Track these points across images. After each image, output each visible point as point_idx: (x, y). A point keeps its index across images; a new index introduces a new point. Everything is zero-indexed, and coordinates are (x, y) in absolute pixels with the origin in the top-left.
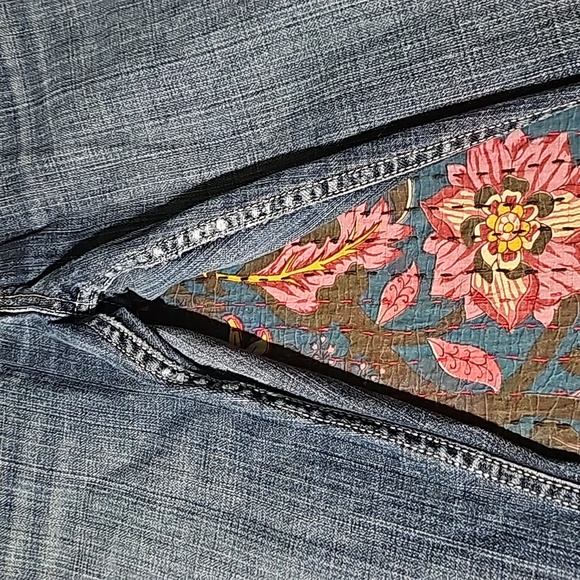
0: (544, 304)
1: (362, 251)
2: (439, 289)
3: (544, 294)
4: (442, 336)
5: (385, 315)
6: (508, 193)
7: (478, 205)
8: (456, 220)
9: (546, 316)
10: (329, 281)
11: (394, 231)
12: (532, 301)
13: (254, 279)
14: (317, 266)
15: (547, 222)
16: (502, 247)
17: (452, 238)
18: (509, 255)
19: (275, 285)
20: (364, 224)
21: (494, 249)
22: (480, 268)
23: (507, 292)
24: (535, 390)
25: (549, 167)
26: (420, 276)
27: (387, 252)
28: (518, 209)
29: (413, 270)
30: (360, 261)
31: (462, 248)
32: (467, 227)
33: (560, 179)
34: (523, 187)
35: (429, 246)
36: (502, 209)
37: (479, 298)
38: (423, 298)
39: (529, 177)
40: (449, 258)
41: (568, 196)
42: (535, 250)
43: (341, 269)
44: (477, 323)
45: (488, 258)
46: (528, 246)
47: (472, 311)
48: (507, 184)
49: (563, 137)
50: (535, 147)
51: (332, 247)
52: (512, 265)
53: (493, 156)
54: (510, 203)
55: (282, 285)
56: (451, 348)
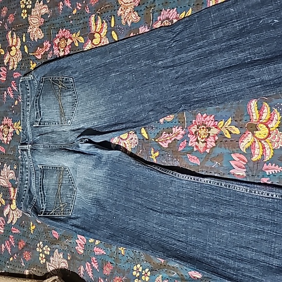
0: (208, 148)
1: (177, 136)
2: (190, 145)
3: (208, 147)
4: (189, 154)
5: (180, 149)
6: (203, 126)
7: (198, 128)
8: (194, 131)
9: (208, 151)
10: (170, 142)
11: (183, 132)
12: (206, 148)
13: (157, 140)
14: (168, 138)
15: (209, 132)
16: (201, 137)
17: (193, 134)
18: (202, 139)
19: (160, 142)
20: (177, 130)
21: (200, 137)
22: (197, 141)
23: (201, 145)
24: (206, 165)
25: (210, 122)
26: (187, 142)
27: (181, 136)
28: (204, 130)
29: (186, 140)
30: (176, 138)
31: (194, 137)
32: (195, 132)
33: (212, 124)
34: (206, 125)
35: (189, 136)
36: (202, 129)
37: (197, 147)
38: (187, 146)
39: (207, 123)
40: (192, 139)
41: (213, 127)
42: (207, 138)
43: (173, 139)
44: (196, 151)
45: (199, 139)
46: (206, 137)
47: (195, 149)
48: (203, 124)
49: (213, 116)
50: (208, 117)
51: (171, 135)
52: (203, 141)
53: (201, 119)
54: (203, 128)
55: (162, 142)
56: (191, 156)
